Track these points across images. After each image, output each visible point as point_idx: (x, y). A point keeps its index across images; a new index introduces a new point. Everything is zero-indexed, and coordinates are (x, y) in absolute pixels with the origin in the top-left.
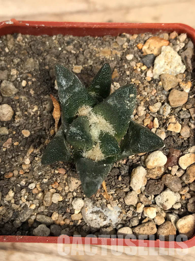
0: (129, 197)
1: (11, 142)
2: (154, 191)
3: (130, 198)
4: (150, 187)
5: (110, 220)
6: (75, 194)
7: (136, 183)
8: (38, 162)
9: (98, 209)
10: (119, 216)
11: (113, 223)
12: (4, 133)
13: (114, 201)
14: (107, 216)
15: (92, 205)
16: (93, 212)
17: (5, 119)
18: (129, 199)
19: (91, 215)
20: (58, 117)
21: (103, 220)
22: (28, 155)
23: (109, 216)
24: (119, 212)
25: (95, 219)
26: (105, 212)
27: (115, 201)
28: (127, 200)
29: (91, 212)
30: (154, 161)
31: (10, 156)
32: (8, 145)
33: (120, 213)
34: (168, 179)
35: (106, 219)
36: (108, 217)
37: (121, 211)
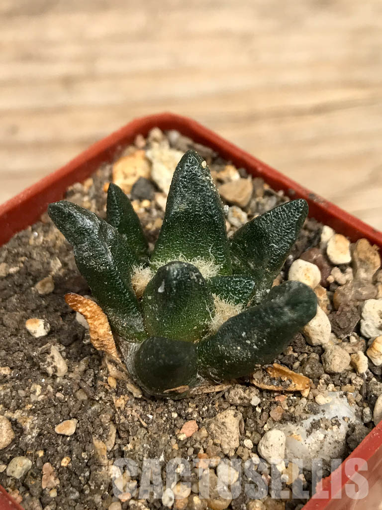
0: (331, 357)
1: (51, 469)
2: (350, 322)
3: (334, 356)
4: (338, 322)
5: (344, 418)
6: (248, 443)
7: (320, 325)
8: (137, 448)
9: (310, 420)
10: (349, 401)
11: (354, 420)
12: (23, 469)
13: (319, 386)
14: (334, 418)
15: (296, 424)
16: (309, 432)
17: (4, 439)
18: (335, 360)
19: (311, 437)
20: (105, 330)
21: (335, 427)
22: (105, 462)
23: (337, 415)
24: (341, 396)
25: (325, 438)
26: (324, 414)
27: (319, 384)
28: (333, 364)
29: (306, 433)
30: (305, 275)
31: (75, 493)
32: (52, 478)
33: (344, 396)
34: (347, 291)
35: (337, 421)
36: (337, 417)
37: (342, 392)
